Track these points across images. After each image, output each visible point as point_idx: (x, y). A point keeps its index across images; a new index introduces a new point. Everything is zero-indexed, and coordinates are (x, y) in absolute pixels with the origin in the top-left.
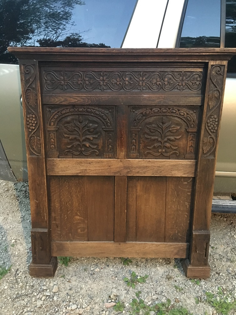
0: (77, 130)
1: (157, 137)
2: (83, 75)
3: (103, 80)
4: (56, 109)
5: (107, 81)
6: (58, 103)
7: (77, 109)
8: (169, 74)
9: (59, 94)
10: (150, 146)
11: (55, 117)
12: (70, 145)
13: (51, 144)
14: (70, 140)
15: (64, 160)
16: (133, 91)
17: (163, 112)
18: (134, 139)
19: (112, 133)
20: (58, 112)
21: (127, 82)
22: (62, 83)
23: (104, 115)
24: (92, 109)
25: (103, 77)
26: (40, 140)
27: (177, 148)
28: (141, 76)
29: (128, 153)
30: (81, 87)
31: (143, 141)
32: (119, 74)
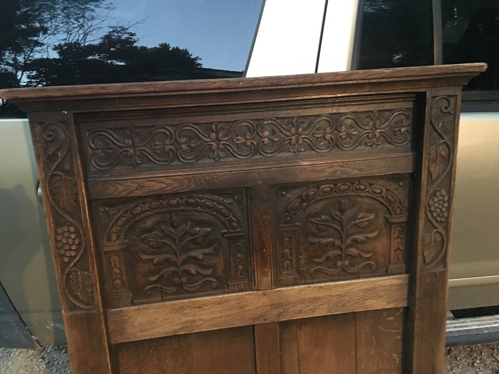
0: (168, 242)
1: (331, 240)
2: (173, 133)
3: (218, 140)
4: (121, 207)
5: (226, 141)
6: (123, 194)
7: (166, 202)
8: (348, 118)
9: (126, 175)
10: (320, 257)
11: (120, 223)
12: (156, 274)
13: (114, 278)
14: (155, 265)
15: (146, 309)
16: (280, 155)
17: (340, 191)
18: (287, 247)
19: (241, 241)
20: (126, 212)
21: (266, 140)
22: (129, 153)
23: (223, 207)
24: (197, 199)
25: (217, 133)
26: (89, 277)
27: (371, 255)
28: (294, 127)
29: (277, 276)
30: (172, 157)
31: (305, 250)
32: (250, 125)
